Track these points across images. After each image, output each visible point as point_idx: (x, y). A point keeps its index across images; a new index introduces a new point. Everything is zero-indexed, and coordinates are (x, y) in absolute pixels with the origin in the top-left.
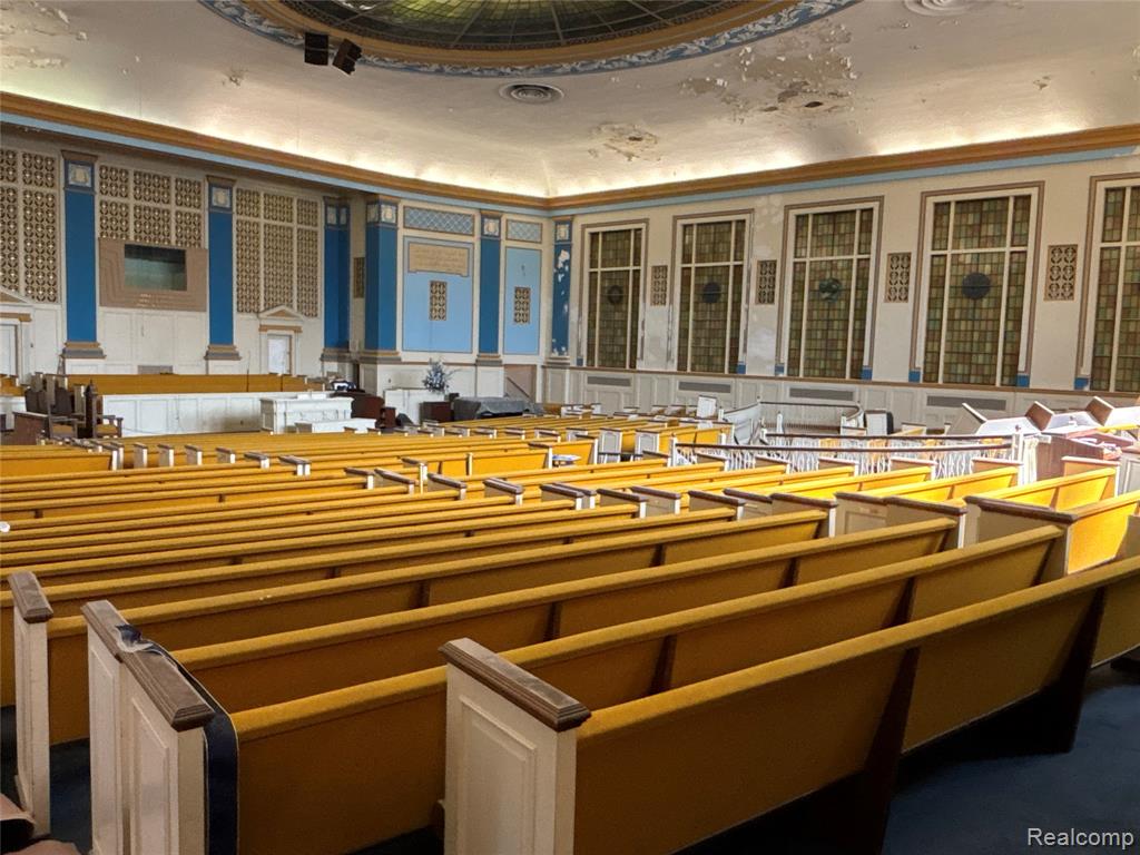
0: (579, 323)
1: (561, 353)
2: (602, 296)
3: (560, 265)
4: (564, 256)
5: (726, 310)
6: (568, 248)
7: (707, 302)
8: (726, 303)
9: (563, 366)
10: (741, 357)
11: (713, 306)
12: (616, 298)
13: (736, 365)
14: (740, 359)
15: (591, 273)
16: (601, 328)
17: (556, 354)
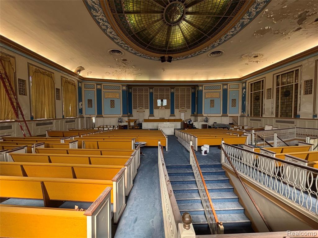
0: (248, 106)
1: (244, 113)
2: (254, 99)
3: (243, 93)
4: (244, 90)
5: (292, 98)
6: (245, 88)
7: (285, 96)
8: (292, 96)
9: (244, 116)
10: (298, 112)
11: (288, 98)
12: (257, 99)
13: (296, 115)
14: (298, 113)
15: (251, 93)
16: (254, 107)
17: (243, 114)
